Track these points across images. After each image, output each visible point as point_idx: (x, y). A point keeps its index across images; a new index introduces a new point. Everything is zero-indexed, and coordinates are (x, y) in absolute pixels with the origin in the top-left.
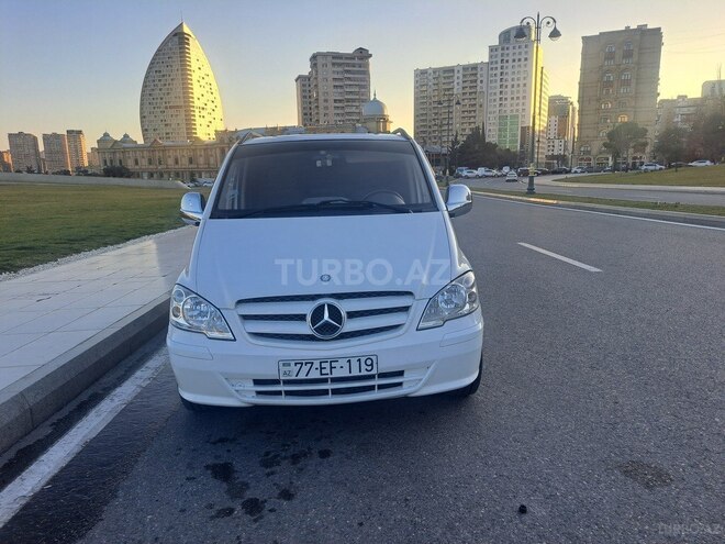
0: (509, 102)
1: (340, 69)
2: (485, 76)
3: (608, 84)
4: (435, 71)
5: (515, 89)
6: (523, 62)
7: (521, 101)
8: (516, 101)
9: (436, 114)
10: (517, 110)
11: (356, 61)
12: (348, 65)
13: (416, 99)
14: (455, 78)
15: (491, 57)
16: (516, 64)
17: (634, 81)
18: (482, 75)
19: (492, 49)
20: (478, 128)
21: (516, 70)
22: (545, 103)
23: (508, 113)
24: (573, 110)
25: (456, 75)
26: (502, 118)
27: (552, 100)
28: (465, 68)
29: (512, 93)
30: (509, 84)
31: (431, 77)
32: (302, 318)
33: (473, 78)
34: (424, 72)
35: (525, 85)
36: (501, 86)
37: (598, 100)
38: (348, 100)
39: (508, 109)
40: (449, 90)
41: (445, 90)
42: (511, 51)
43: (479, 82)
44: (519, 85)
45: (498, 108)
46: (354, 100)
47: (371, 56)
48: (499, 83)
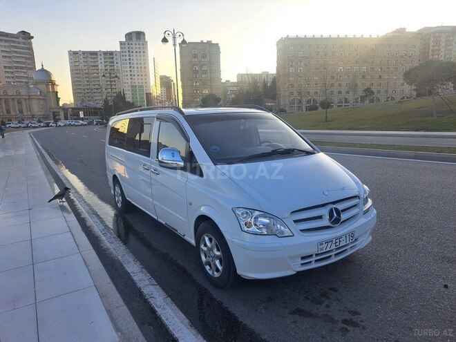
0: (136, 77)
1: (7, 44)
2: (119, 59)
3: (196, 72)
4: (84, 53)
5: (139, 69)
6: (142, 53)
7: (143, 77)
8: (140, 77)
9: (88, 81)
10: (142, 83)
11: (21, 40)
12: (14, 42)
13: (72, 70)
14: (99, 59)
15: (121, 48)
16: (138, 54)
17: (208, 71)
18: (117, 59)
19: (121, 43)
20: (120, 92)
21: (138, 58)
22: (158, 79)
23: (137, 84)
24: (174, 85)
25: (99, 57)
26: (134, 87)
27: (162, 78)
28: (105, 53)
29: (138, 72)
30: (135, 66)
31: (81, 57)
32: (320, 217)
33: (111, 60)
34: (75, 53)
35: (145, 68)
36: (130, 67)
37: (192, 80)
38: (17, 68)
39: (136, 81)
40: (95, 66)
41: (92, 66)
42: (134, 46)
43: (115, 63)
44: (141, 67)
45: (129, 81)
46: (22, 68)
47: (33, 37)
48: (128, 65)
